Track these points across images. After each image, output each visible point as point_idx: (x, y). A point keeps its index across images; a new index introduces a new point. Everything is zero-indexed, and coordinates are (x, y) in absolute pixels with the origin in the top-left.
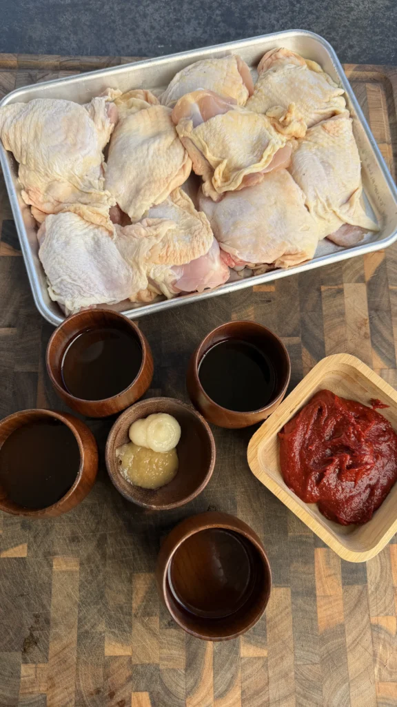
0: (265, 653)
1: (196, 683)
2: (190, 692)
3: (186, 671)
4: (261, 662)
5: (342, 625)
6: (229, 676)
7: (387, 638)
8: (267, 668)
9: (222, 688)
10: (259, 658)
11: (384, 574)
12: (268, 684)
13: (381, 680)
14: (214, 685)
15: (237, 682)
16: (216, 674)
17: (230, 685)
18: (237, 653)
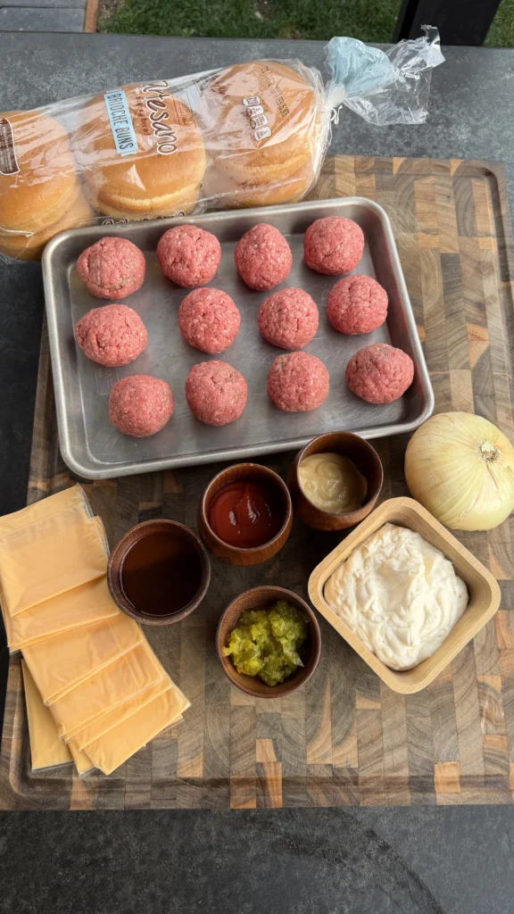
0: (379, 706)
1: (315, 731)
2: (310, 739)
3: (306, 720)
4: (376, 714)
5: (451, 682)
6: (346, 726)
7: (492, 694)
8: (381, 719)
9: (339, 737)
10: (374, 710)
11: (489, 636)
12: (382, 734)
13: (487, 734)
14: (332, 734)
15: (353, 731)
16: (334, 723)
17: (347, 733)
18: (353, 705)
